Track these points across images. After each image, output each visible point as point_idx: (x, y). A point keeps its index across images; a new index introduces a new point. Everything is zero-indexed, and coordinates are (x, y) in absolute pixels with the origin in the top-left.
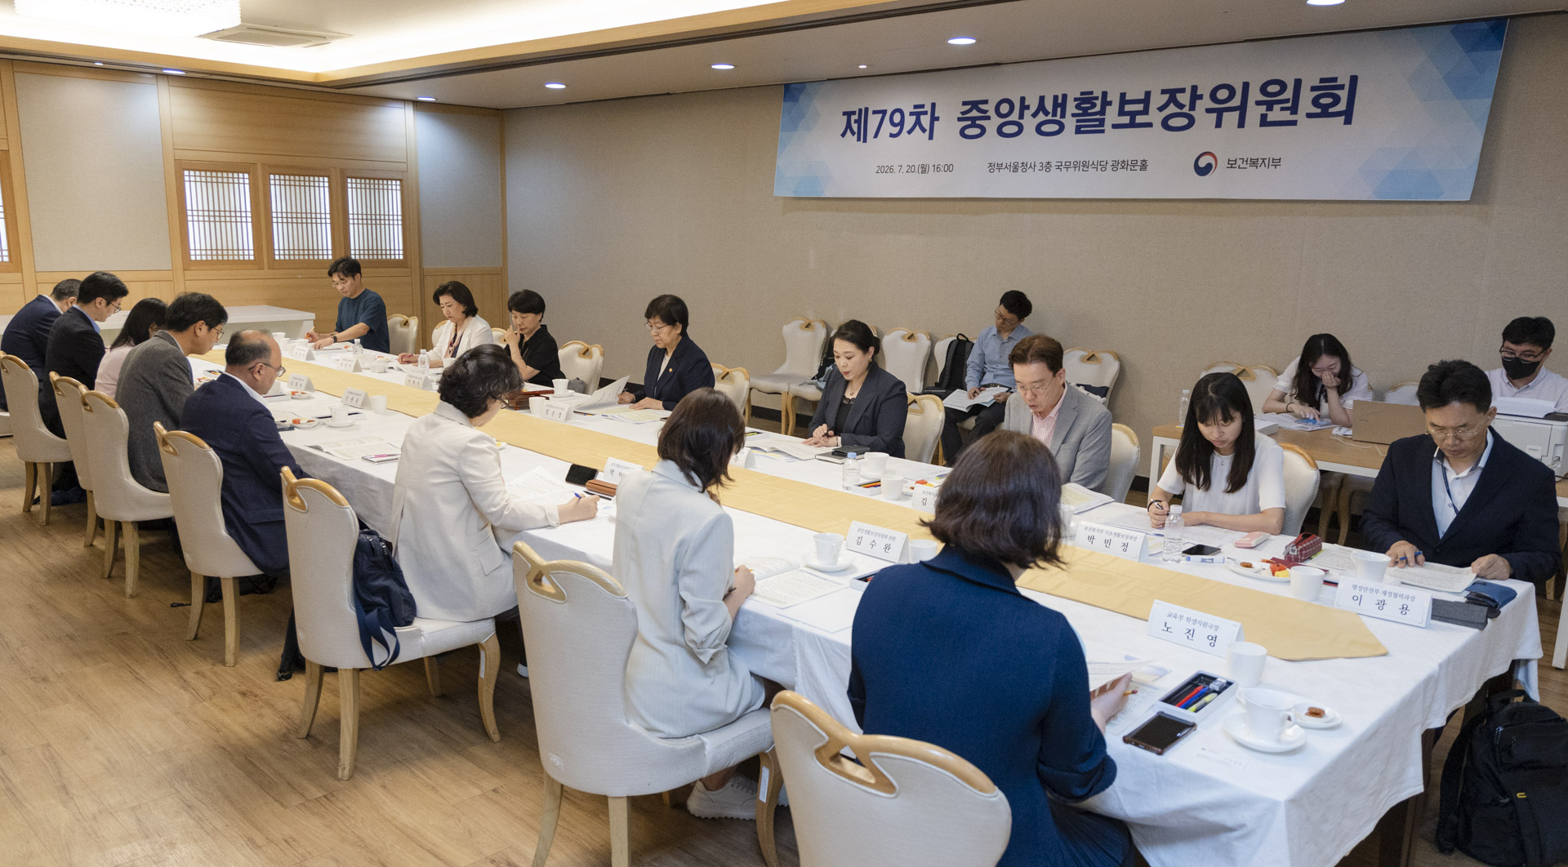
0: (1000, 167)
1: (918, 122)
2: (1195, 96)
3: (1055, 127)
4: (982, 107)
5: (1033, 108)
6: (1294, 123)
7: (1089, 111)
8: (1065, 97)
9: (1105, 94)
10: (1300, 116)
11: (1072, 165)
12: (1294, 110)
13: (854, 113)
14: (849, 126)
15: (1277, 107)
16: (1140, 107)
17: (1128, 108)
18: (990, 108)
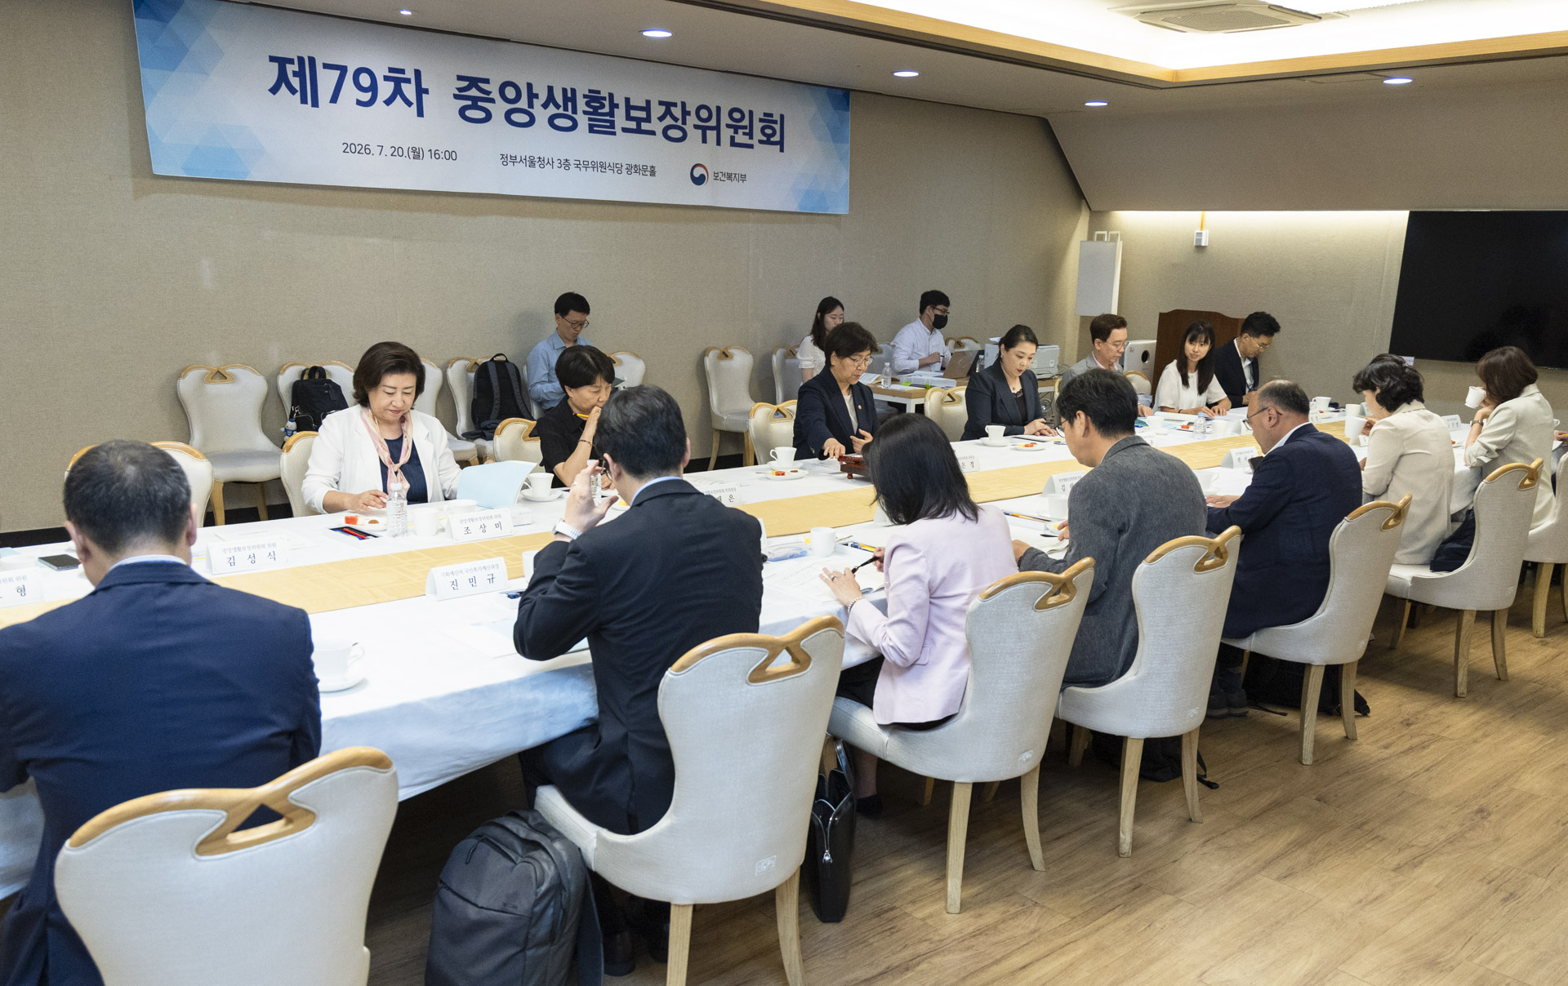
0: (514, 159)
1: (398, 91)
2: (685, 113)
3: (568, 123)
4: (482, 85)
5: (543, 97)
6: (751, 146)
7: (599, 111)
8: (573, 91)
9: (611, 96)
10: (755, 142)
11: (590, 165)
12: (751, 136)
13: (291, 61)
14: (282, 78)
15: (740, 131)
16: (643, 114)
17: (634, 113)
18: (493, 89)
